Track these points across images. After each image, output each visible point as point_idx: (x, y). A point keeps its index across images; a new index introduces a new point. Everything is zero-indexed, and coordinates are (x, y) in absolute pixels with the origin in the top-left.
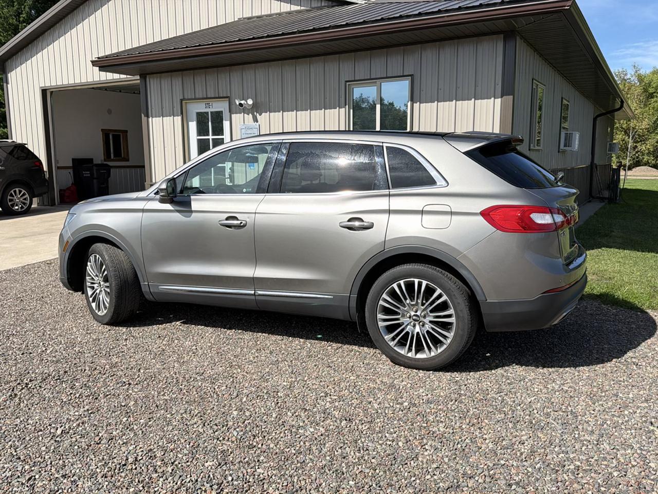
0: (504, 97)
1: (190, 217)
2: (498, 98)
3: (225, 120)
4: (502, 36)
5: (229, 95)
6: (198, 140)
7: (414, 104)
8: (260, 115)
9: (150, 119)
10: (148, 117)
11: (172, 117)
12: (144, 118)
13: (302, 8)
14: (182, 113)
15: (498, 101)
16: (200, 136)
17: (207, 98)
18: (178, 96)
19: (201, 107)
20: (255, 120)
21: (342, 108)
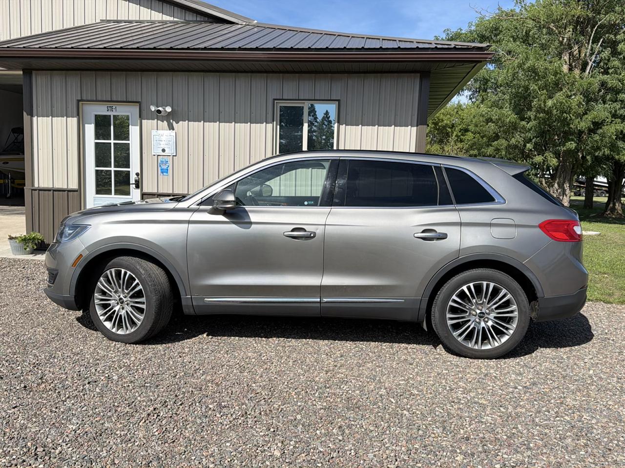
0: (419, 126)
1: (249, 228)
2: (414, 126)
3: (132, 125)
4: (419, 74)
5: (140, 101)
6: (96, 144)
7: (341, 126)
8: (177, 123)
9: (35, 119)
10: (32, 116)
11: (65, 117)
12: (26, 116)
13: (175, 19)
14: (78, 115)
15: (414, 129)
16: (98, 139)
17: (111, 101)
18: (74, 96)
19: (102, 110)
20: (171, 127)
21: (269, 123)
